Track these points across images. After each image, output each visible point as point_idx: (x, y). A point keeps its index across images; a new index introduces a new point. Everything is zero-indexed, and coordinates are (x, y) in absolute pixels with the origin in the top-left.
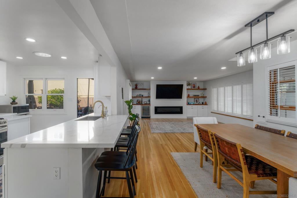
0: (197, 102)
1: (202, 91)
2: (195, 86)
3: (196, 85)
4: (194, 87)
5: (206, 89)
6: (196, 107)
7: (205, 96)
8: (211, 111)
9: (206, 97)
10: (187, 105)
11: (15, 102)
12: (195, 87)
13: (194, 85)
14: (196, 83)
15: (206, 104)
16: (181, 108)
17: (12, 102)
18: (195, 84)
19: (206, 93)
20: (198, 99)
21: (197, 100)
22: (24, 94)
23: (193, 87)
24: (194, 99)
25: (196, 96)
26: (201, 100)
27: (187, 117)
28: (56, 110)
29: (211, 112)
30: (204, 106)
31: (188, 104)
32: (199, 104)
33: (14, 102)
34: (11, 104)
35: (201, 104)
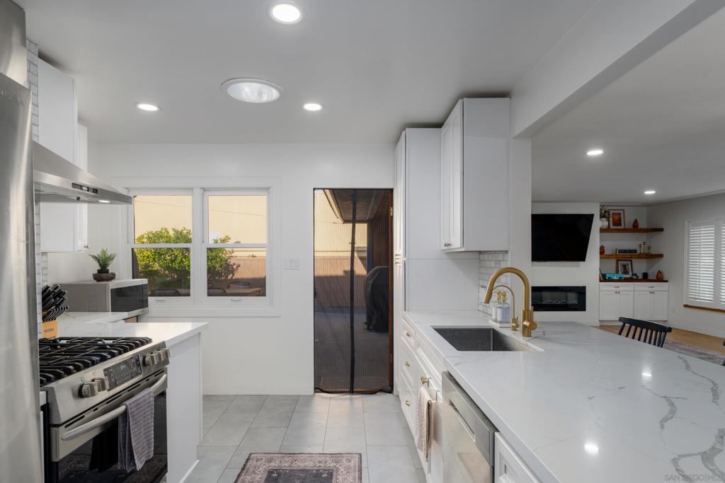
0: (626, 272)
1: (644, 237)
2: (620, 220)
3: (622, 216)
4: (617, 222)
5: (662, 230)
6: (632, 289)
7: (653, 252)
8: (685, 304)
9: (661, 256)
10: (601, 281)
11: (107, 271)
12: (620, 225)
13: (616, 217)
14: (623, 210)
15: (660, 278)
16: (581, 292)
17: (99, 271)
18: (620, 214)
19: (659, 244)
20: (629, 262)
21: (624, 266)
22: (128, 242)
23: (614, 225)
24: (617, 261)
25: (625, 251)
26: (639, 267)
27: (600, 321)
28: (240, 300)
29: (686, 306)
30: (657, 286)
31: (604, 278)
32: (635, 277)
33: (103, 274)
34: (95, 279)
35: (640, 277)
